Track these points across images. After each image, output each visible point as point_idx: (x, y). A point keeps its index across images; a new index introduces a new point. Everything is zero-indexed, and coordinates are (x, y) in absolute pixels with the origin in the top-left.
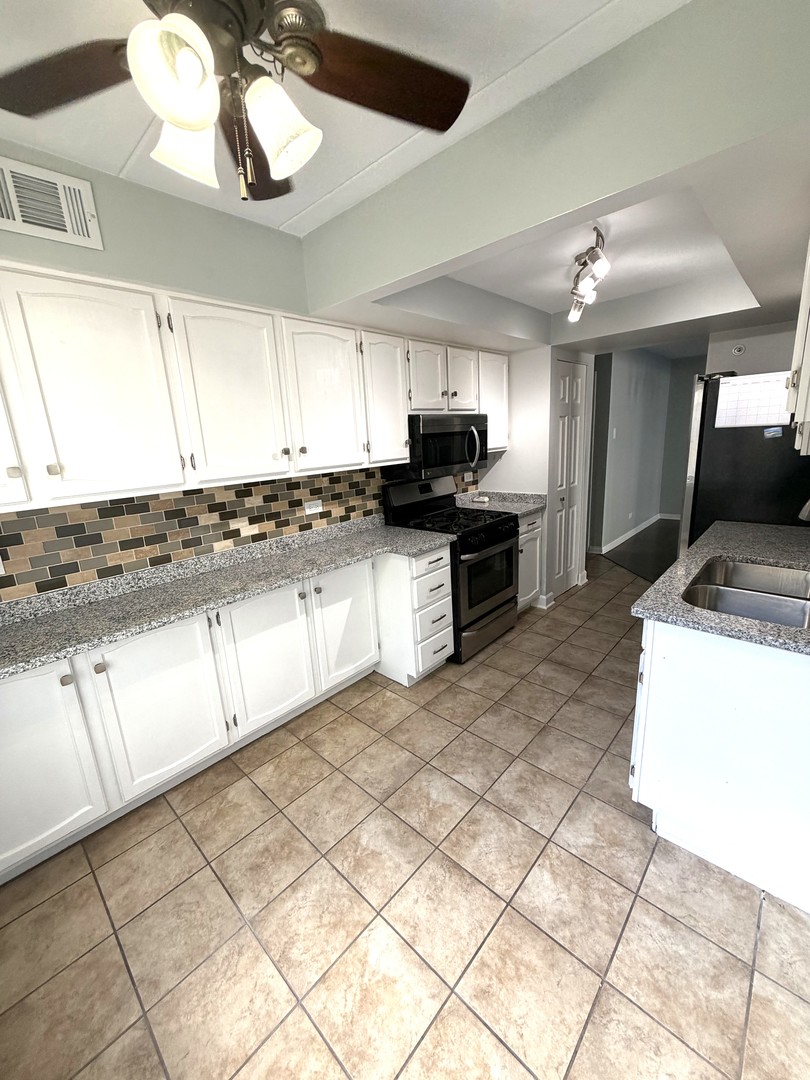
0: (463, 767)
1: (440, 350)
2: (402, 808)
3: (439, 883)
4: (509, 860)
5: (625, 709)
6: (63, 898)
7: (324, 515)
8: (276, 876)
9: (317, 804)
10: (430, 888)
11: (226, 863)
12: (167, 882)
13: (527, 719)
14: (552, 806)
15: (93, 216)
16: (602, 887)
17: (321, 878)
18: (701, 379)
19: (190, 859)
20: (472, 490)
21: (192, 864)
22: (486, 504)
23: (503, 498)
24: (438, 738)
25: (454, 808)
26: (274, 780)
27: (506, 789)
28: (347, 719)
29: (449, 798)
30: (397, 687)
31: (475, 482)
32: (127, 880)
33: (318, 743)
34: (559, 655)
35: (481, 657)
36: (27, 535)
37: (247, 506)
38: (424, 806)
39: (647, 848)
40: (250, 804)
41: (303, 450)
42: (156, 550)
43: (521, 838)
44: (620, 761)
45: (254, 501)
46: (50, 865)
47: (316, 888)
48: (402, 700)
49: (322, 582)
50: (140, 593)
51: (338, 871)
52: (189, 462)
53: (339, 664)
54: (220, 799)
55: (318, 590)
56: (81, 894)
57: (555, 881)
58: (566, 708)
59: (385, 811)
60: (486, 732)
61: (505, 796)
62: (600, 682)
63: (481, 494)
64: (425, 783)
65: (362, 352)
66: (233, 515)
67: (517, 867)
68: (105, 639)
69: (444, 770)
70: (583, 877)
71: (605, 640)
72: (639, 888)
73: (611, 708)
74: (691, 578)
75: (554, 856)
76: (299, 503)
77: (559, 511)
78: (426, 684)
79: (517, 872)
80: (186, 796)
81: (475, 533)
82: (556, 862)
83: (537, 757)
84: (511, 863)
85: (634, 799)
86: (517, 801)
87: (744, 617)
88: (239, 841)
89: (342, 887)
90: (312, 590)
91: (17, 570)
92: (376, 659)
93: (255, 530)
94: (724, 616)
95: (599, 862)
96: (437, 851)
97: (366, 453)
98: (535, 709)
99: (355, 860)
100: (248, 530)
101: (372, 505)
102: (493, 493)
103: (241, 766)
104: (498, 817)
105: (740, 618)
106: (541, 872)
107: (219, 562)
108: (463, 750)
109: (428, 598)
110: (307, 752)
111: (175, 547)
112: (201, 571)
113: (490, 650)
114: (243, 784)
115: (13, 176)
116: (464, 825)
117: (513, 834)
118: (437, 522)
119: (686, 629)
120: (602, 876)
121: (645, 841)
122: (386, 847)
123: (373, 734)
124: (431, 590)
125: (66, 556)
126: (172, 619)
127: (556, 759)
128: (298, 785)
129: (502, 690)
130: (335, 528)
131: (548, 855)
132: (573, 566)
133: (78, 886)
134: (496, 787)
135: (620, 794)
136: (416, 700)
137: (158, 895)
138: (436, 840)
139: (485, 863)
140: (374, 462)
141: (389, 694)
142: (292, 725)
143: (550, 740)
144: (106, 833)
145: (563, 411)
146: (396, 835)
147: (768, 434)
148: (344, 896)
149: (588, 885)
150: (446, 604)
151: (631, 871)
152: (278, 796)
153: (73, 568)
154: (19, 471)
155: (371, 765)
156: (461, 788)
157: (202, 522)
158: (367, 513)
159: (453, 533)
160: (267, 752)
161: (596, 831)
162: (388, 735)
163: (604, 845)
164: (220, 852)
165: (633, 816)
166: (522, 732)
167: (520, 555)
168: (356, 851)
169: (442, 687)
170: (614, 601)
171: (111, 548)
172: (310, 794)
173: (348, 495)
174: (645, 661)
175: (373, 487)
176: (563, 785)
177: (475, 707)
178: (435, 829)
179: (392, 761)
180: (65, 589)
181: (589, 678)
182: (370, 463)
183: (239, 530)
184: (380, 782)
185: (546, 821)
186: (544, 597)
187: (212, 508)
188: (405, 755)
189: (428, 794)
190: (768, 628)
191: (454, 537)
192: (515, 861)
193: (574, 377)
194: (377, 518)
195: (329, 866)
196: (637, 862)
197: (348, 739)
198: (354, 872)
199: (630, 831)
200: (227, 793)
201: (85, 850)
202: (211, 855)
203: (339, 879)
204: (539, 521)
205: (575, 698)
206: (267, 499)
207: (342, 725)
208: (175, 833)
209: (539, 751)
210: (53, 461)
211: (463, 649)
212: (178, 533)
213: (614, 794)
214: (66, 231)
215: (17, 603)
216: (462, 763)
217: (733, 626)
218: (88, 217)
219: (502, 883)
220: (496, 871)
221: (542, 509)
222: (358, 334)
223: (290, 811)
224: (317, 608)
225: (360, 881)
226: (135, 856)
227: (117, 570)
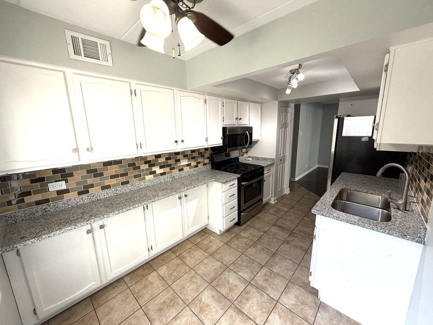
0: (242, 269)
1: (236, 102)
2: (218, 286)
3: (234, 318)
4: (262, 309)
5: (306, 247)
6: (83, 320)
7: (189, 165)
8: (168, 314)
9: (184, 283)
10: (230, 321)
11: (148, 308)
12: (125, 315)
13: (267, 250)
14: (278, 287)
15: (110, 54)
16: (299, 322)
17: (186, 315)
18: (337, 117)
19: (134, 305)
20: (245, 155)
21: (135, 307)
22: (250, 161)
23: (258, 159)
24: (232, 257)
25: (239, 287)
26: (167, 272)
27: (260, 279)
28: (195, 248)
29: (237, 282)
30: (215, 235)
31: (247, 152)
32: (109, 314)
33: (184, 257)
34: (279, 223)
35: (248, 223)
36: (76, 173)
37: (159, 162)
38: (227, 285)
39: (316, 306)
40: (157, 283)
41: (183, 141)
42: (124, 179)
43: (266, 300)
44: (305, 269)
45: (162, 160)
46: (78, 306)
47: (185, 319)
48: (217, 240)
49: (187, 193)
50: (117, 196)
51: (193, 312)
52: (139, 146)
53: (193, 225)
54: (145, 280)
55: (186, 196)
56: (90, 319)
57: (280, 319)
58: (283, 246)
59: (212, 287)
60: (251, 255)
61: (259, 282)
62: (296, 235)
63: (249, 157)
64: (227, 276)
65: (206, 103)
66: (154, 165)
67: (265, 313)
68: (105, 216)
69: (234, 271)
70: (291, 318)
71: (298, 217)
72: (314, 323)
73: (301, 246)
74: (334, 198)
75: (279, 308)
76: (179, 161)
77: (279, 165)
78: (227, 234)
79: (265, 314)
80: (131, 279)
81: (247, 174)
82: (280, 311)
83: (272, 266)
84: (262, 311)
85: (311, 285)
86: (265, 285)
87: (356, 216)
88: (153, 298)
89: (195, 319)
90: (184, 195)
91: (71, 187)
92: (207, 223)
93: (162, 171)
94: (348, 215)
95: (298, 311)
96: (233, 305)
97: (206, 142)
98: (270, 246)
99: (200, 308)
100: (159, 171)
101: (207, 161)
102: (254, 157)
103: (153, 266)
104: (257, 291)
105: (354, 216)
106: (274, 315)
107: (147, 184)
108: (242, 262)
109: (228, 199)
110: (179, 261)
111: (131, 178)
112: (140, 187)
113: (252, 220)
114: (154, 274)
115: (82, 40)
116: (243, 294)
117: (263, 299)
118: (232, 169)
119: (333, 219)
120: (299, 317)
121: (315, 303)
122: (212, 303)
123: (206, 254)
124: (230, 197)
125: (89, 181)
126: (131, 208)
127: (279, 267)
128: (176, 275)
129: (257, 237)
130: (192, 171)
131: (277, 308)
132: (284, 186)
133: (89, 315)
134: (255, 278)
135: (305, 283)
136: (223, 240)
137: (121, 320)
138: (232, 300)
139: (252, 311)
140: (209, 146)
141: (212, 237)
142: (173, 250)
143: (277, 259)
144: (100, 293)
145: (282, 125)
146: (216, 297)
147: (363, 140)
148: (196, 323)
149: (293, 321)
150: (235, 202)
151: (310, 316)
152: (168, 280)
153: (92, 186)
154: (76, 150)
155: (205, 268)
156: (242, 279)
157: (142, 168)
158: (205, 164)
159: (239, 174)
160: (163, 260)
161: (296, 298)
162: (212, 255)
163: (299, 304)
164: (145, 303)
165: (310, 292)
166: (265, 255)
167: (264, 182)
168: (200, 304)
169: (233, 235)
170: (301, 201)
171: (107, 178)
172: (181, 279)
173: (198, 157)
174: (317, 231)
175: (207, 154)
176: (282, 278)
177: (246, 244)
178: (231, 295)
179: (214, 266)
180: (88, 194)
181: (292, 234)
182: (207, 146)
183: (155, 171)
184: (209, 275)
185: (276, 293)
186: (273, 199)
187: (146, 163)
188: (219, 264)
189: (229, 280)
190: (366, 221)
191: (239, 176)
192: (264, 310)
193: (286, 112)
194: (209, 167)
195: (190, 310)
196: (313, 312)
197: (196, 256)
198: (199, 313)
199: (310, 298)
200: (148, 278)
201: (91, 300)
202: (142, 304)
203: (194, 315)
204: (272, 169)
205: (286, 242)
206: (167, 159)
207: (193, 250)
208: (128, 294)
209: (272, 264)
210: (89, 146)
211: (241, 220)
212: (132, 172)
213: (303, 283)
214: (100, 60)
215: (70, 200)
216: (242, 268)
217: (352, 220)
218: (108, 54)
219: (259, 319)
220: (257, 314)
221: (274, 164)
222: (205, 96)
223: (173, 286)
224: (185, 203)
225: (202, 317)
226: (112, 303)
227: (108, 187)
